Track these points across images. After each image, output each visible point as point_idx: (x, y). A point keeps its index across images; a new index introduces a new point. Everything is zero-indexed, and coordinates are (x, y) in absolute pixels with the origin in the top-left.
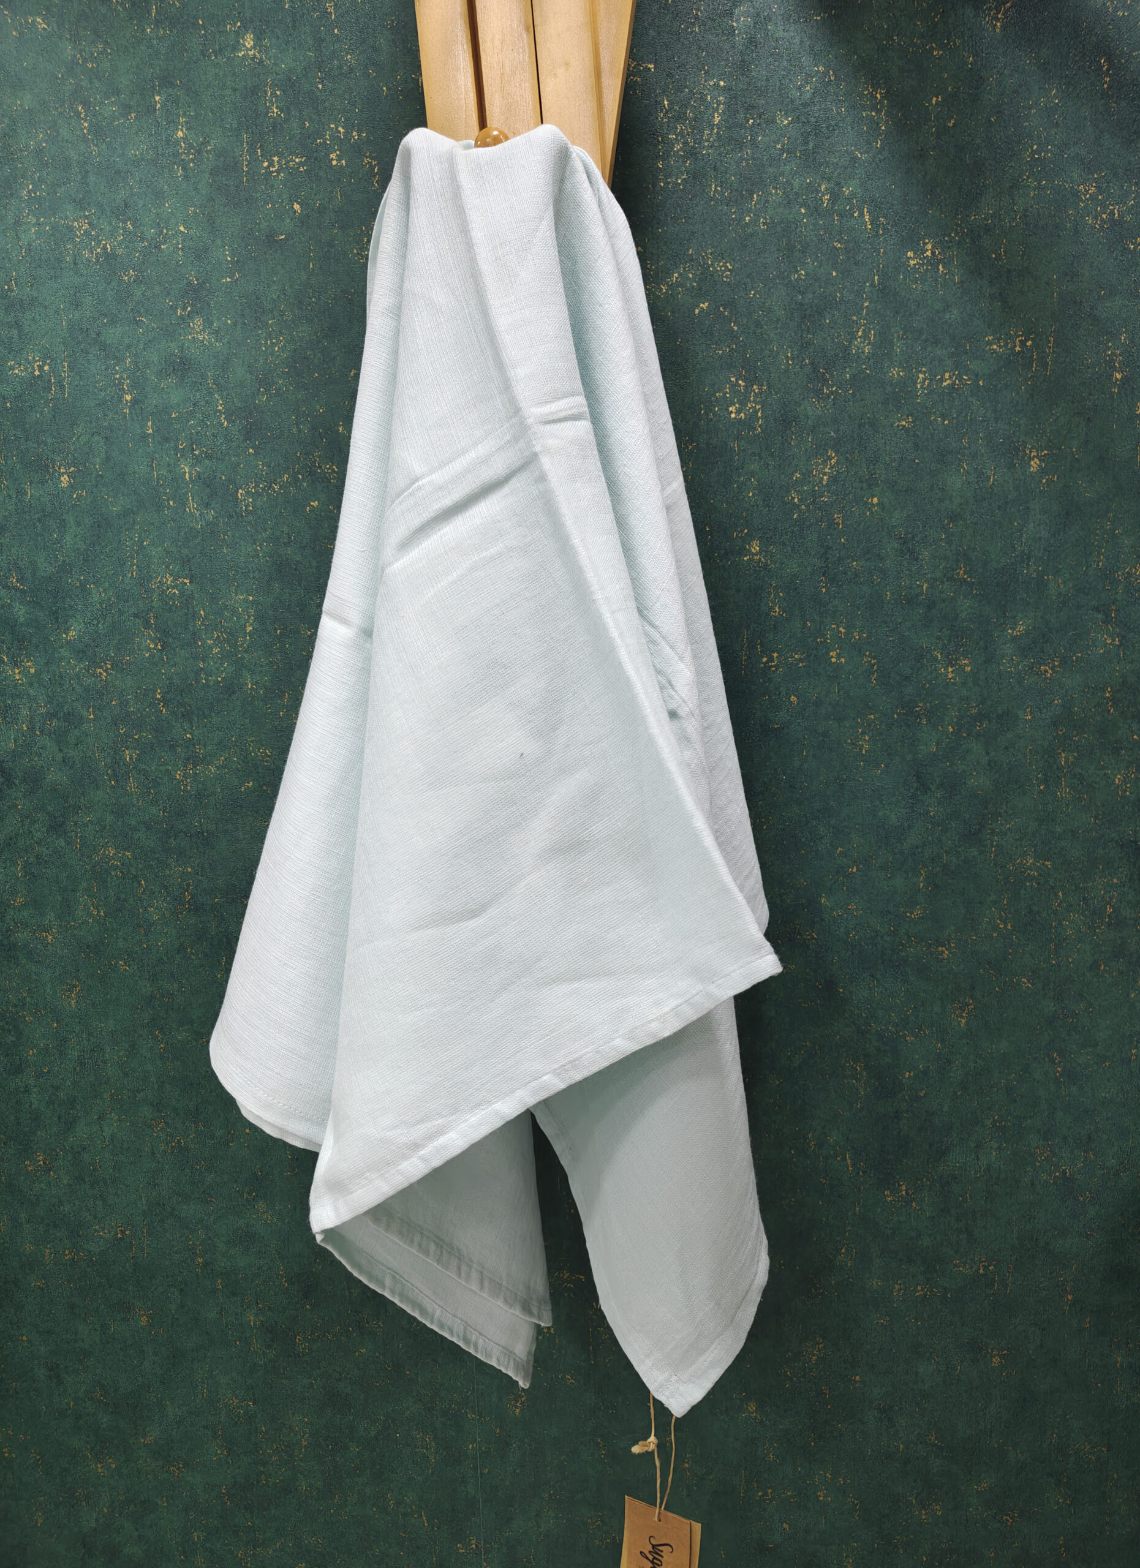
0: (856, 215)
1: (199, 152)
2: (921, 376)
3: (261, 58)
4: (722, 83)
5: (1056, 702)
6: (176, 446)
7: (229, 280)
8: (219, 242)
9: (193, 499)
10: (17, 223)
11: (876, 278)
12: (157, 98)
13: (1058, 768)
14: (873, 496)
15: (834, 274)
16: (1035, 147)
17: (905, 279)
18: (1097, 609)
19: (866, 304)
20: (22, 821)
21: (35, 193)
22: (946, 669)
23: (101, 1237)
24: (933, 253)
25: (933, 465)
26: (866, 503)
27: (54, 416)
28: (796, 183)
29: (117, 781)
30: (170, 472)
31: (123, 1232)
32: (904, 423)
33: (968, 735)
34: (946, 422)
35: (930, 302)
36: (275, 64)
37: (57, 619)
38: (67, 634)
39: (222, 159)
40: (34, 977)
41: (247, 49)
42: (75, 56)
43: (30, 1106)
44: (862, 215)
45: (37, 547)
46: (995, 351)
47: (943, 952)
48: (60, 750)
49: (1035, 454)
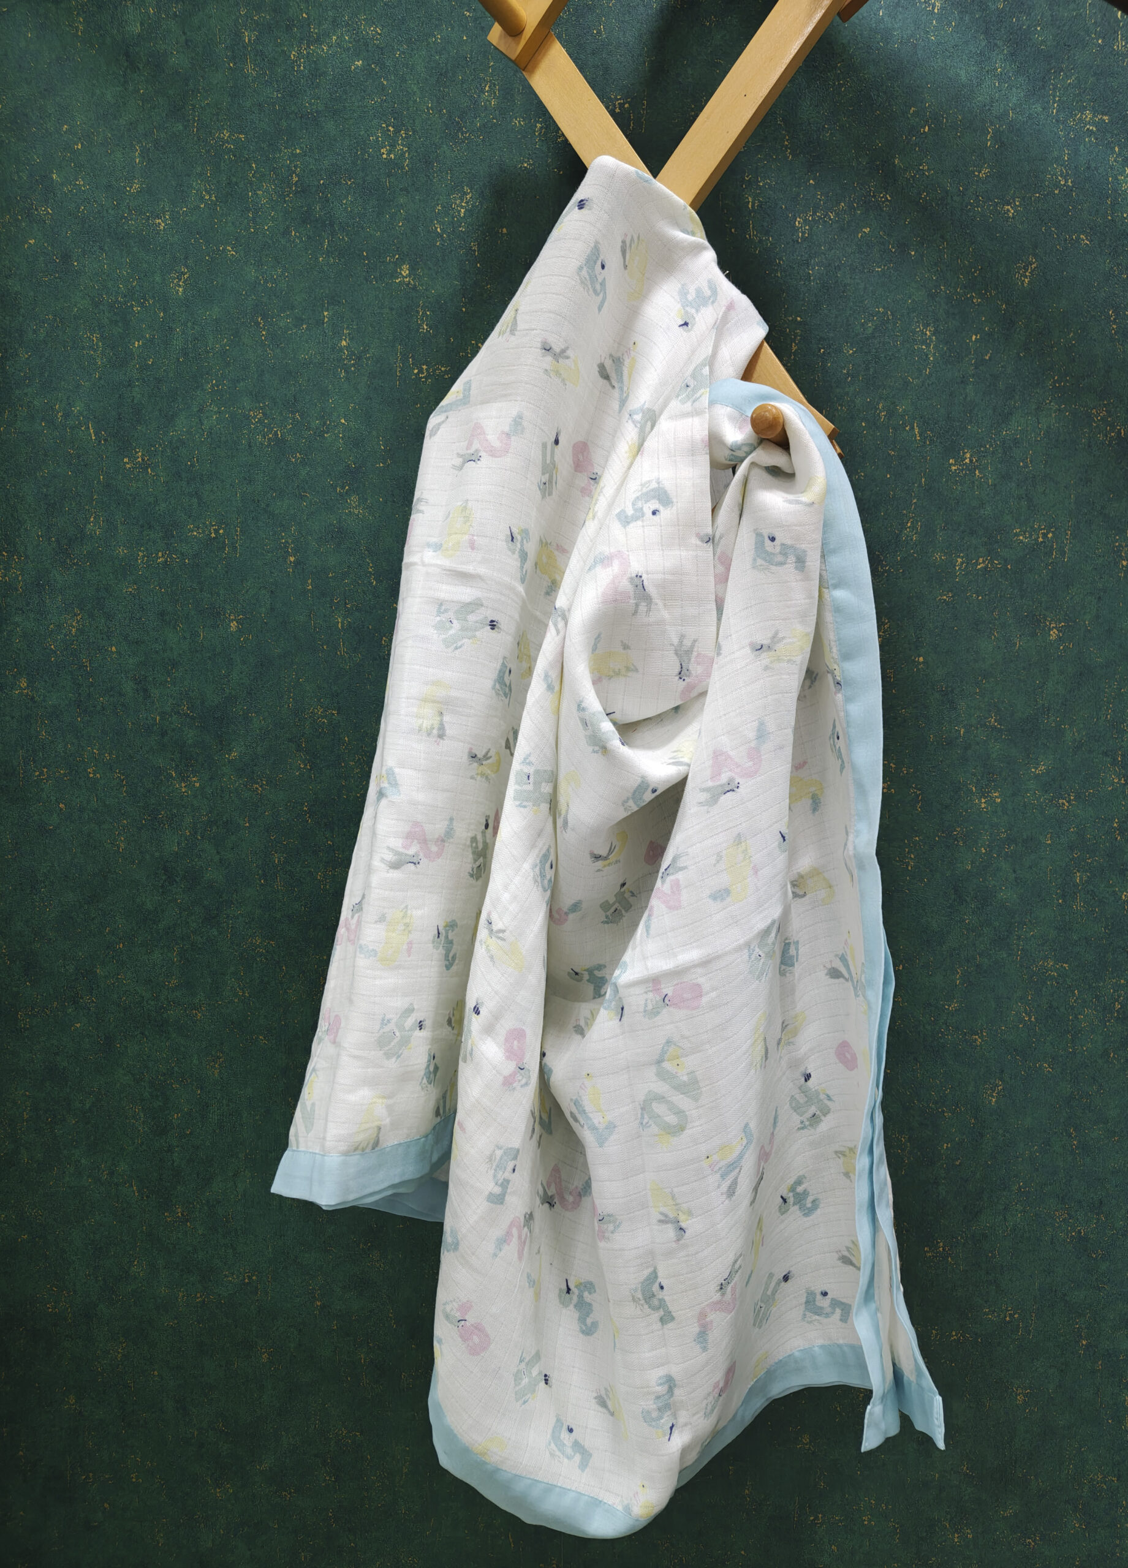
0: (907, 428)
1: (359, 358)
2: (959, 560)
3: (415, 285)
4: (799, 319)
5: (1072, 830)
6: (332, 600)
7: (381, 465)
8: (374, 433)
9: (343, 645)
10: (201, 411)
11: (923, 480)
12: (326, 313)
13: (1074, 885)
14: (919, 656)
15: (888, 476)
16: (1056, 378)
17: (947, 481)
18: (1105, 754)
19: (915, 501)
20: (180, 913)
21: (218, 387)
22: (980, 800)
23: (230, 1282)
24: (971, 461)
25: (969, 632)
26: (914, 661)
27: (227, 572)
28: (858, 401)
29: (266, 880)
30: (326, 621)
31: (250, 1278)
32: (945, 597)
33: (998, 856)
34: (980, 598)
35: (968, 500)
36: (426, 290)
37: (221, 741)
38: (229, 755)
39: (379, 365)
40: (183, 1049)
41: (404, 277)
42: (258, 277)
43: (173, 1164)
44: (912, 428)
45: (206, 681)
46: (1021, 542)
47: (976, 1040)
48: (218, 853)
49: (1054, 625)
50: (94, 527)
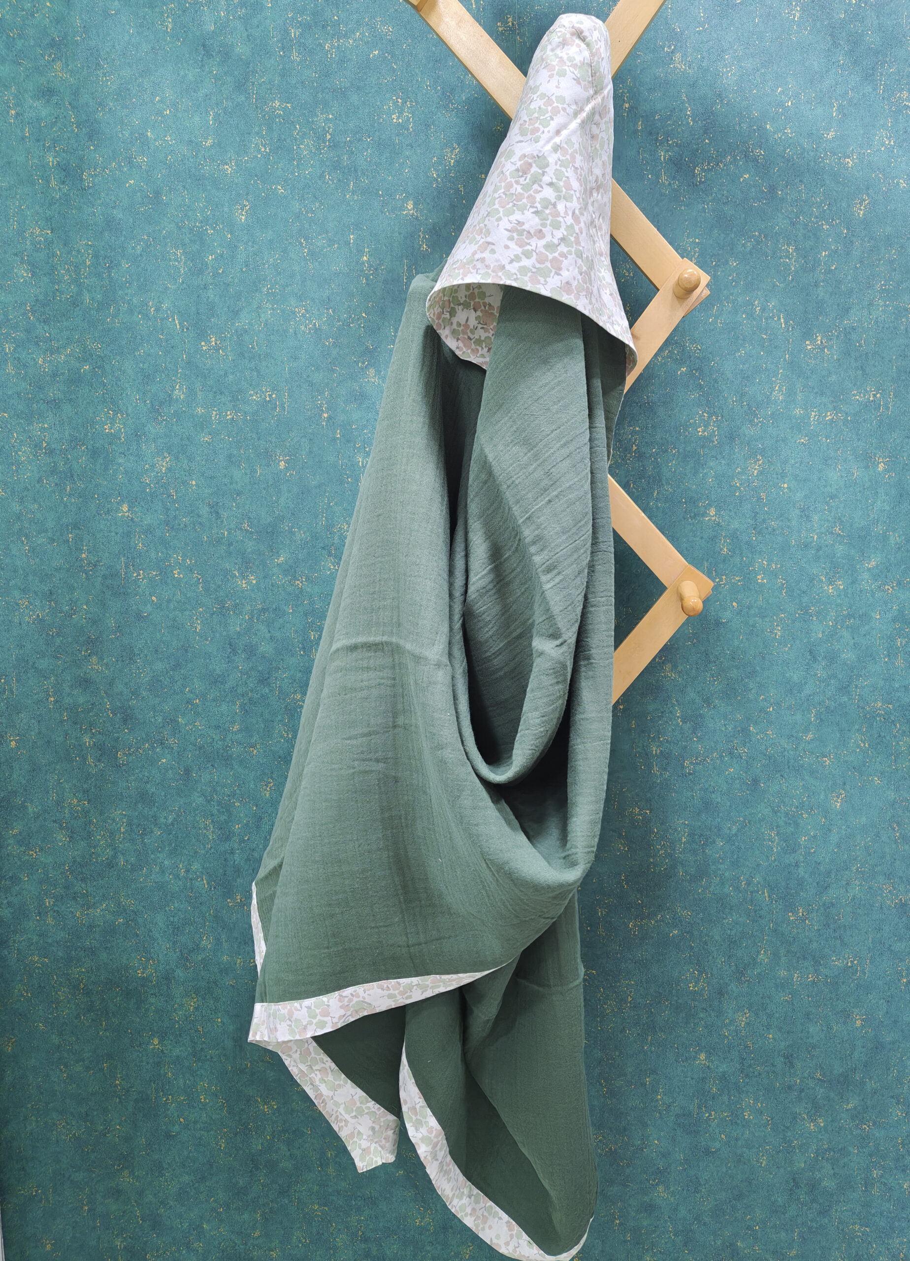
50: (179, 393)
